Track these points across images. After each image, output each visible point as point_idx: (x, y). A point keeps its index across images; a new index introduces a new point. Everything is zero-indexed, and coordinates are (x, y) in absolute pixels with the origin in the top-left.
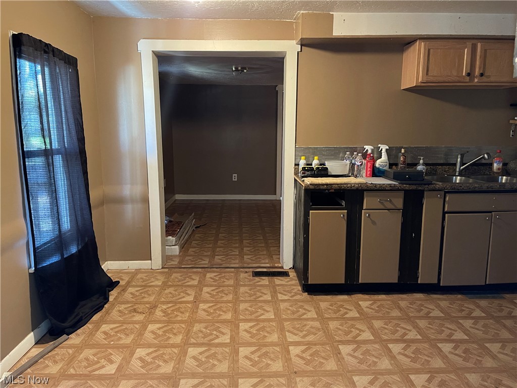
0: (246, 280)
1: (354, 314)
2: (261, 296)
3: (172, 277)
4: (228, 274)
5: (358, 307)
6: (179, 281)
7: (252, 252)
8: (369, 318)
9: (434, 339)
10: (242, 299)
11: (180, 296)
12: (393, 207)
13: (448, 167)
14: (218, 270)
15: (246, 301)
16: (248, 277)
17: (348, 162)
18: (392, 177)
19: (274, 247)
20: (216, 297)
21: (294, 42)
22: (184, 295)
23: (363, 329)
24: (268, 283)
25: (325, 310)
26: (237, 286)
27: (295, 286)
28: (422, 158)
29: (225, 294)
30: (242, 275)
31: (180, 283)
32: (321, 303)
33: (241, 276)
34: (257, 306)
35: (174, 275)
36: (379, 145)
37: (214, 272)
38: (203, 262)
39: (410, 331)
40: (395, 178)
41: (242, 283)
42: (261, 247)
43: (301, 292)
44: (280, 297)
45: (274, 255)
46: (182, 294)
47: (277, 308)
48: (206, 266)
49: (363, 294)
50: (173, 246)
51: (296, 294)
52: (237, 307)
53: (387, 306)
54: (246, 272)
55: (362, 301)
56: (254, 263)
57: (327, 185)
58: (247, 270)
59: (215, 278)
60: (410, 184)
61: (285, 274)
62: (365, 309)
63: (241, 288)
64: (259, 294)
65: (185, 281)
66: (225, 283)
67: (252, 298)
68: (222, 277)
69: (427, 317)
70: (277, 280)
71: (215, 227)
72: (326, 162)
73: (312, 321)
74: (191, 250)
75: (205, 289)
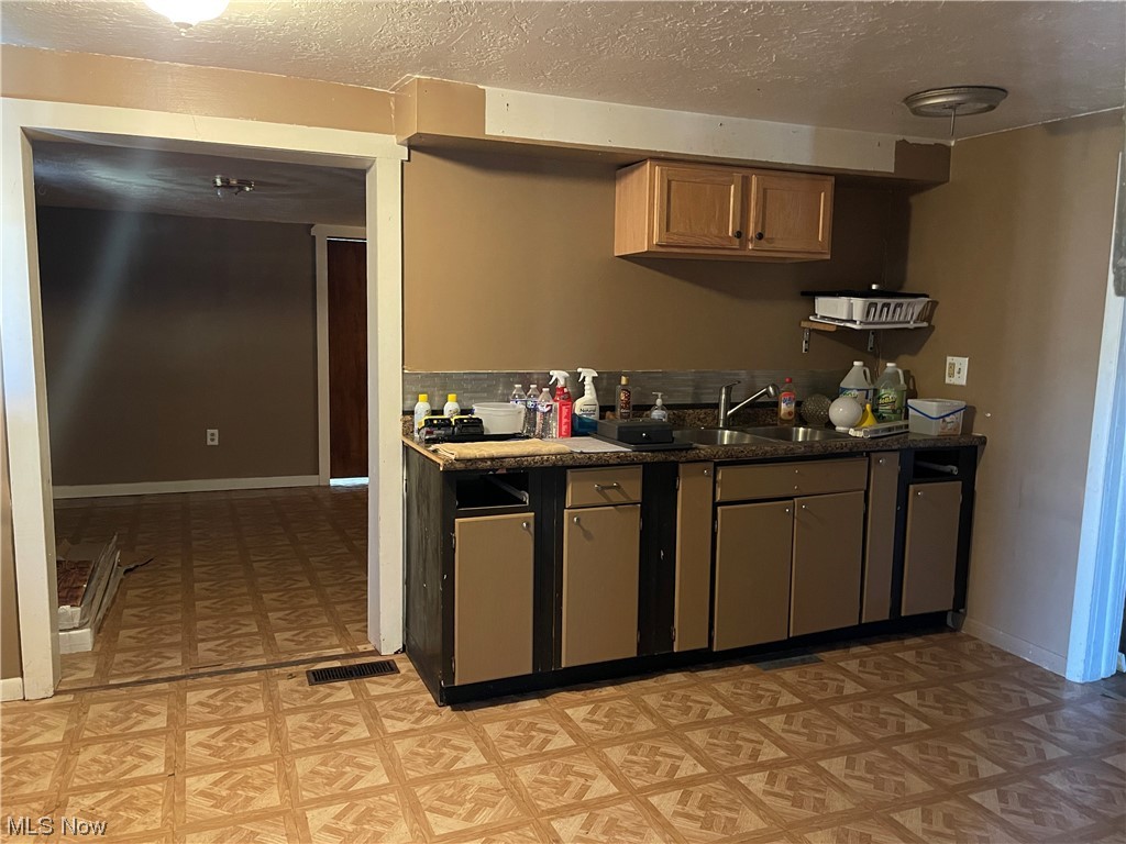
0: (296, 695)
1: (562, 741)
2: (342, 733)
3: (90, 714)
4: (244, 688)
5: (566, 721)
6: (114, 724)
7: (291, 622)
8: (594, 744)
9: (730, 768)
10: (297, 746)
11: (125, 767)
12: (624, 500)
13: (703, 411)
14: (216, 679)
15: (306, 752)
16: (300, 688)
17: (520, 406)
18: (616, 437)
19: (343, 603)
20: (228, 753)
21: (393, 139)
22: (136, 761)
23: (590, 772)
24: (352, 697)
25: (501, 742)
26: (274, 714)
27: (418, 693)
28: (660, 394)
29: (249, 740)
30: (284, 685)
31: (116, 730)
32: (486, 727)
33: (281, 688)
34: (338, 761)
35: (94, 710)
36: (579, 370)
37: (206, 686)
38: (168, 663)
39: (681, 758)
40: (623, 437)
41: (286, 706)
42: (311, 606)
43: (436, 707)
44: (391, 726)
45: (348, 623)
46: (129, 758)
47: (390, 755)
48: (178, 673)
49: (568, 691)
50: (75, 629)
51: (425, 714)
52: (288, 770)
53: (623, 711)
54: (291, 676)
55: (572, 707)
56: (304, 650)
57: (492, 459)
58: (294, 669)
59: (211, 702)
60: (652, 451)
61: (386, 668)
62: (582, 725)
63: (288, 718)
64: (336, 728)
65: (130, 722)
66: (244, 713)
67: (322, 741)
68: (230, 697)
69: (702, 722)
70: (374, 686)
71: (179, 565)
72: (474, 407)
73: (479, 773)
74: (123, 633)
75: (193, 737)
